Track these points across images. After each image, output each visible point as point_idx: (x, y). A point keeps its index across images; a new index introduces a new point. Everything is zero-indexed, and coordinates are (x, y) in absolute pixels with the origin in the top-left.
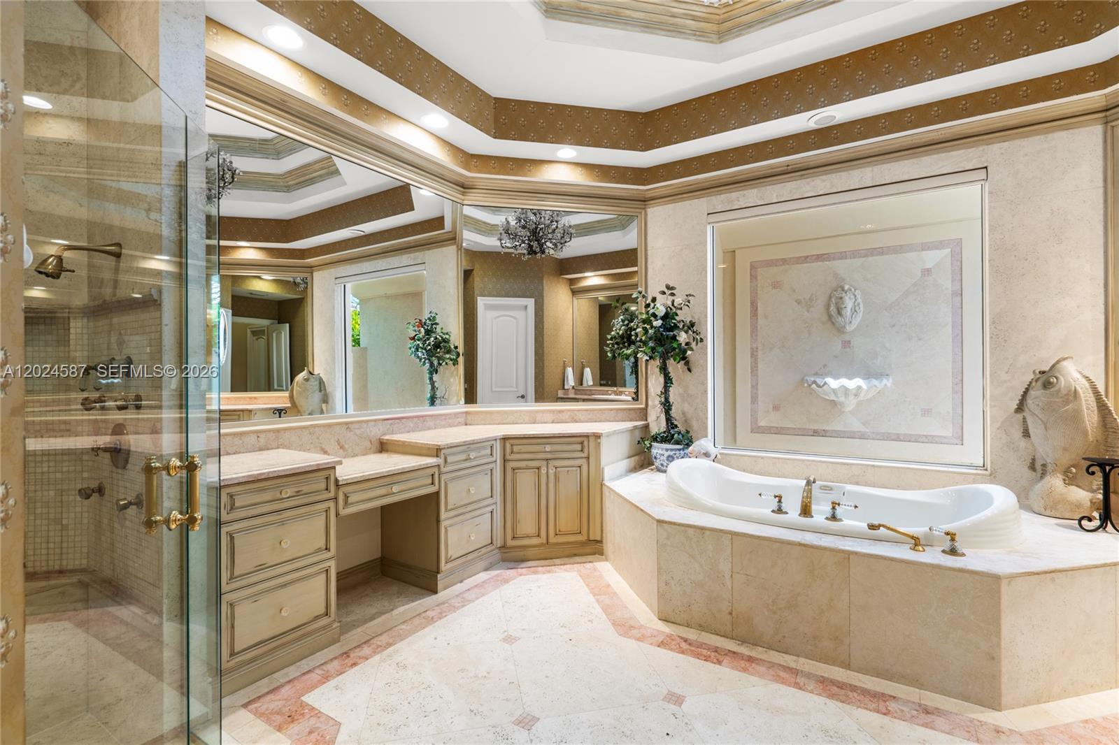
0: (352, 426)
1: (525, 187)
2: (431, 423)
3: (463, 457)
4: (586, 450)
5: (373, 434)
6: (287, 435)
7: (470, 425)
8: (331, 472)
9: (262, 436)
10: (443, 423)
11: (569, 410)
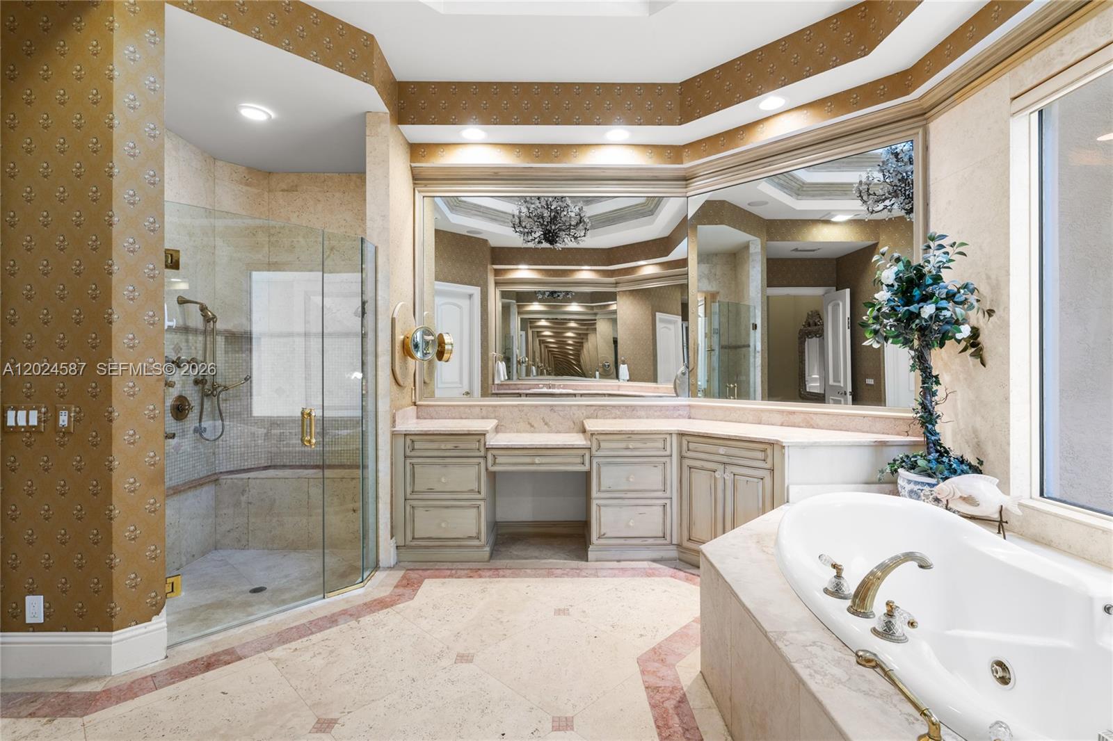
0: (556, 409)
1: (746, 157)
2: (643, 413)
3: (623, 445)
4: (769, 460)
5: (576, 416)
6: (502, 409)
7: (694, 418)
8: (482, 438)
9: (484, 408)
10: (659, 413)
11: (802, 412)
